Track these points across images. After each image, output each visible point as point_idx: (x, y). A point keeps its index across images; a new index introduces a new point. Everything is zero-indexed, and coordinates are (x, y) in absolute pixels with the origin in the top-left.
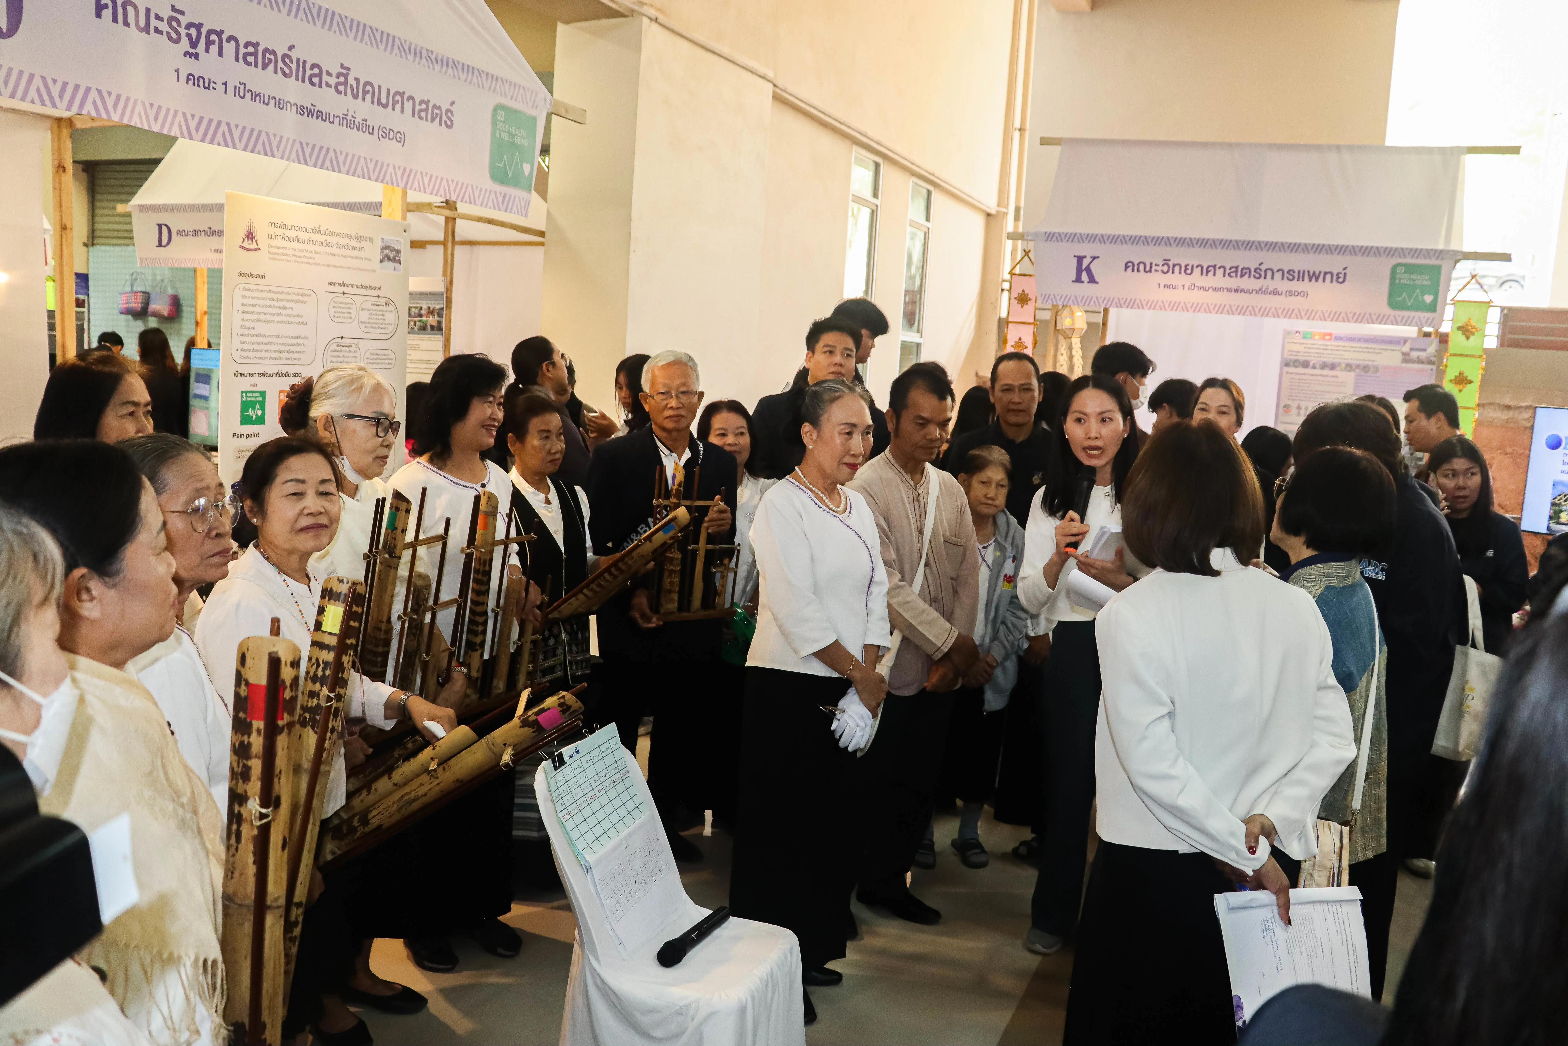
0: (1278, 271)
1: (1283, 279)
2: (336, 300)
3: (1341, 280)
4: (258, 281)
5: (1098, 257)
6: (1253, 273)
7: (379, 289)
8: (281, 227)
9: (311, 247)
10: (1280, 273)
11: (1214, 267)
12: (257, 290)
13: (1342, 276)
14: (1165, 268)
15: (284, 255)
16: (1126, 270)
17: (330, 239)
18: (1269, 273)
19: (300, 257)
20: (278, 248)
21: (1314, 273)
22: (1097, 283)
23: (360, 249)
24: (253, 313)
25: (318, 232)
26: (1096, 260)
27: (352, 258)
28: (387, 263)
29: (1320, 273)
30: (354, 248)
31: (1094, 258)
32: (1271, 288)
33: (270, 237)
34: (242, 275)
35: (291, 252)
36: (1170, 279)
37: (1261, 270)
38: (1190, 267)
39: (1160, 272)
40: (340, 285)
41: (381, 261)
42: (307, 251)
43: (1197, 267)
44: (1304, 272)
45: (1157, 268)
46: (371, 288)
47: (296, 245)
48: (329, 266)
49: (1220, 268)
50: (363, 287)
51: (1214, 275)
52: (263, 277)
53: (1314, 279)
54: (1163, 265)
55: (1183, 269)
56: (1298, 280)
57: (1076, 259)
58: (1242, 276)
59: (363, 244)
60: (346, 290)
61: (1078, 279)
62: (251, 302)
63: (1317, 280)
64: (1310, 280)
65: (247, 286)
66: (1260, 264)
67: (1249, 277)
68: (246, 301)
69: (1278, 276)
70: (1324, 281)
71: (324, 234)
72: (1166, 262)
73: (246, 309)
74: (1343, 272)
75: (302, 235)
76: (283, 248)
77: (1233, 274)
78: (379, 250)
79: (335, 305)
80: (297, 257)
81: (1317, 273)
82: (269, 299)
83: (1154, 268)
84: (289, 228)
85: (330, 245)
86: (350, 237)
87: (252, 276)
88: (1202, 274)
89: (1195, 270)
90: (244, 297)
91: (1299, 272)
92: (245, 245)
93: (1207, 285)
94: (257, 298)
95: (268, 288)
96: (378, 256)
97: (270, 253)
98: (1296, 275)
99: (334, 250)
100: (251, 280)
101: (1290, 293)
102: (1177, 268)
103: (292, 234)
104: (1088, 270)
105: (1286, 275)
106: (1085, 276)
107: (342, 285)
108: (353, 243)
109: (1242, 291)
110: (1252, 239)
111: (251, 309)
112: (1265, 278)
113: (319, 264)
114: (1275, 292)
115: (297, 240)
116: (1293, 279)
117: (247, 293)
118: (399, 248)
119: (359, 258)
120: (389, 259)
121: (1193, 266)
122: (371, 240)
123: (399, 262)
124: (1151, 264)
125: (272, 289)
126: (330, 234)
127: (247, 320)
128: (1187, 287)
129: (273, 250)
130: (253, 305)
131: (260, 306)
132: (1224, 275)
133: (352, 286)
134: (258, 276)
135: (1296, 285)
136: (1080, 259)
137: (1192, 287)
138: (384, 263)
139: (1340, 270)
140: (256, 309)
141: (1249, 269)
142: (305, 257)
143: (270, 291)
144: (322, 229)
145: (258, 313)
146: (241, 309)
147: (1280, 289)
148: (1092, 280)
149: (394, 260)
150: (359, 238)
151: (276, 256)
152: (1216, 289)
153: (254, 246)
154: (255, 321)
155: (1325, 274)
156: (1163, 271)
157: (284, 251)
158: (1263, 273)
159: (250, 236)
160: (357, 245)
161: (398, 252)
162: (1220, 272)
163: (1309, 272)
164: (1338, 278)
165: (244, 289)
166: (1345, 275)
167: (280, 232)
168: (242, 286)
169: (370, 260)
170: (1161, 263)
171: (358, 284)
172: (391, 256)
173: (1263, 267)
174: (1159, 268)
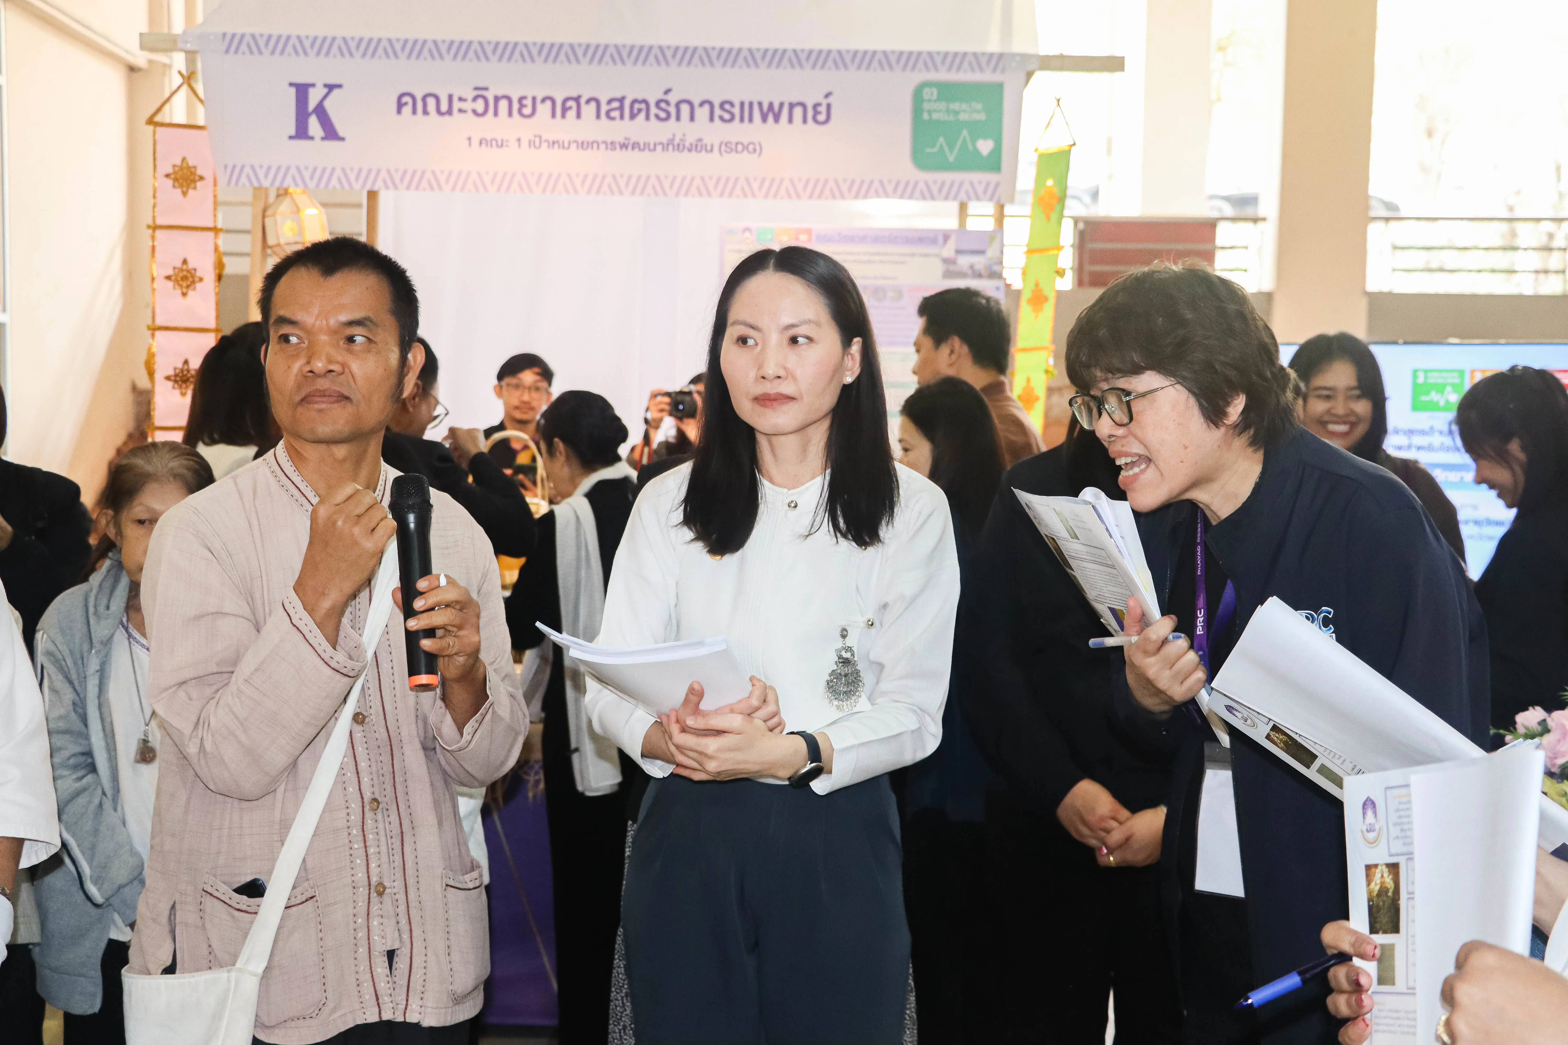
0: (702, 104)
1: (712, 119)
3: (822, 117)
5: (339, 86)
6: (653, 110)
10: (707, 107)
11: (577, 99)
13: (823, 109)
14: (480, 106)
16: (399, 111)
18: (685, 109)
21: (771, 105)
22: (342, 139)
26: (336, 92)
29: (781, 105)
31: (331, 87)
32: (690, 140)
36: (489, 126)
37: (668, 103)
38: (528, 102)
39: (470, 114)
43: (543, 100)
44: (751, 104)
45: (463, 105)
49: (588, 101)
51: (579, 116)
53: (771, 118)
54: (475, 99)
55: (516, 106)
56: (742, 120)
57: (293, 90)
58: (633, 116)
61: (301, 133)
63: (777, 119)
64: (764, 119)
66: (667, 92)
67: (648, 118)
69: (702, 113)
70: (790, 120)
72: (480, 93)
74: (824, 102)
77: (616, 114)
81: (776, 107)
83: (456, 105)
88: (554, 115)
89: (539, 106)
91: (742, 104)
93: (565, 137)
98: (736, 111)
101: (729, 147)
102: (503, 104)
104: (320, 111)
105: (718, 112)
106: (314, 126)
109: (636, 146)
110: (647, 41)
112: (678, 118)
114: (698, 146)
116: (732, 119)
121: (534, 99)
124: (450, 97)
128: (524, 143)
132: (598, 116)
135: (737, 131)
136: (302, 90)
137: (536, 142)
139: (820, 98)
141: (645, 101)
147: (707, 141)
148: (331, 133)
152: (583, 145)
155: (792, 106)
156: (474, 112)
158: (672, 110)
162: (589, 110)
163: (760, 104)
164: (816, 113)
166: (829, 106)
170: (470, 94)
173: (673, 98)
174: (468, 106)
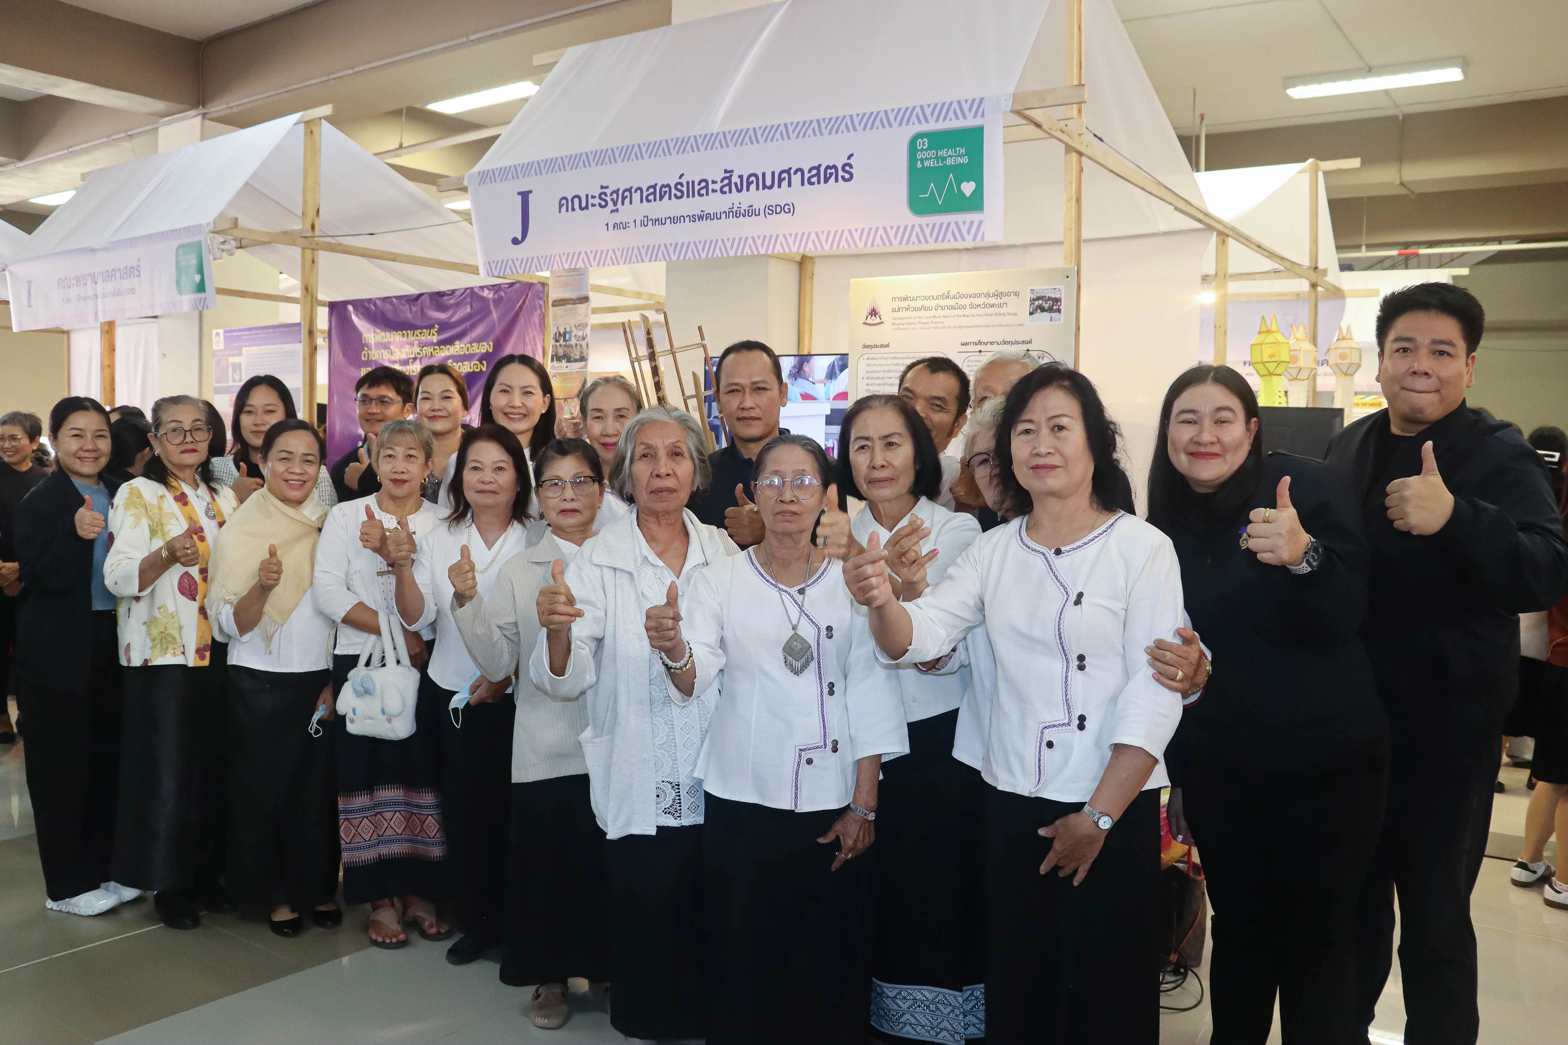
2: (970, 359)
4: (883, 350)
7: (1030, 342)
8: (905, 299)
9: (940, 312)
12: (881, 358)
15: (910, 324)
17: (962, 302)
19: (927, 323)
20: (903, 319)
23: (1000, 306)
24: (878, 378)
25: (947, 297)
27: (991, 315)
28: (1039, 315)
30: (992, 306)
33: (894, 310)
34: (865, 346)
35: (917, 320)
40: (976, 344)
41: (1031, 314)
42: (934, 317)
46: (1017, 343)
47: (923, 313)
48: (961, 327)
50: (1005, 343)
52: (887, 346)
59: (1005, 299)
60: (983, 348)
62: (875, 368)
65: (871, 356)
68: (869, 369)
71: (954, 297)
73: (870, 375)
75: (928, 303)
76: (908, 318)
78: (1028, 303)
79: (970, 364)
80: (923, 323)
82: (894, 365)
84: (913, 299)
85: (963, 307)
86: (988, 295)
87: (876, 346)
90: (867, 365)
92: (869, 321)
94: (882, 365)
95: (893, 355)
96: (1027, 308)
97: (893, 324)
99: (968, 311)
100: (874, 350)
103: (918, 304)
107: (980, 343)
108: (992, 301)
111: (875, 375)
113: (949, 327)
115: (924, 308)
117: (872, 362)
118: (1058, 296)
119: (1000, 315)
120: (1043, 310)
122: (1016, 294)
123: (1059, 311)
125: (897, 355)
126: (962, 296)
127: (871, 385)
129: (896, 322)
130: (877, 372)
131: (884, 371)
133: (992, 343)
134: (882, 346)
138: (1034, 315)
140: (881, 375)
142: (932, 322)
143: (895, 358)
144: (951, 294)
145: (883, 378)
146: (867, 375)
149: (1050, 310)
150: (999, 295)
151: (901, 326)
153: (878, 320)
154: (880, 384)
157: (909, 321)
159: (874, 313)
160: (999, 301)
161: (1057, 300)
165: (868, 359)
167: (905, 304)
168: (866, 356)
169: (1016, 314)
171: (1000, 340)
172: (1046, 306)
